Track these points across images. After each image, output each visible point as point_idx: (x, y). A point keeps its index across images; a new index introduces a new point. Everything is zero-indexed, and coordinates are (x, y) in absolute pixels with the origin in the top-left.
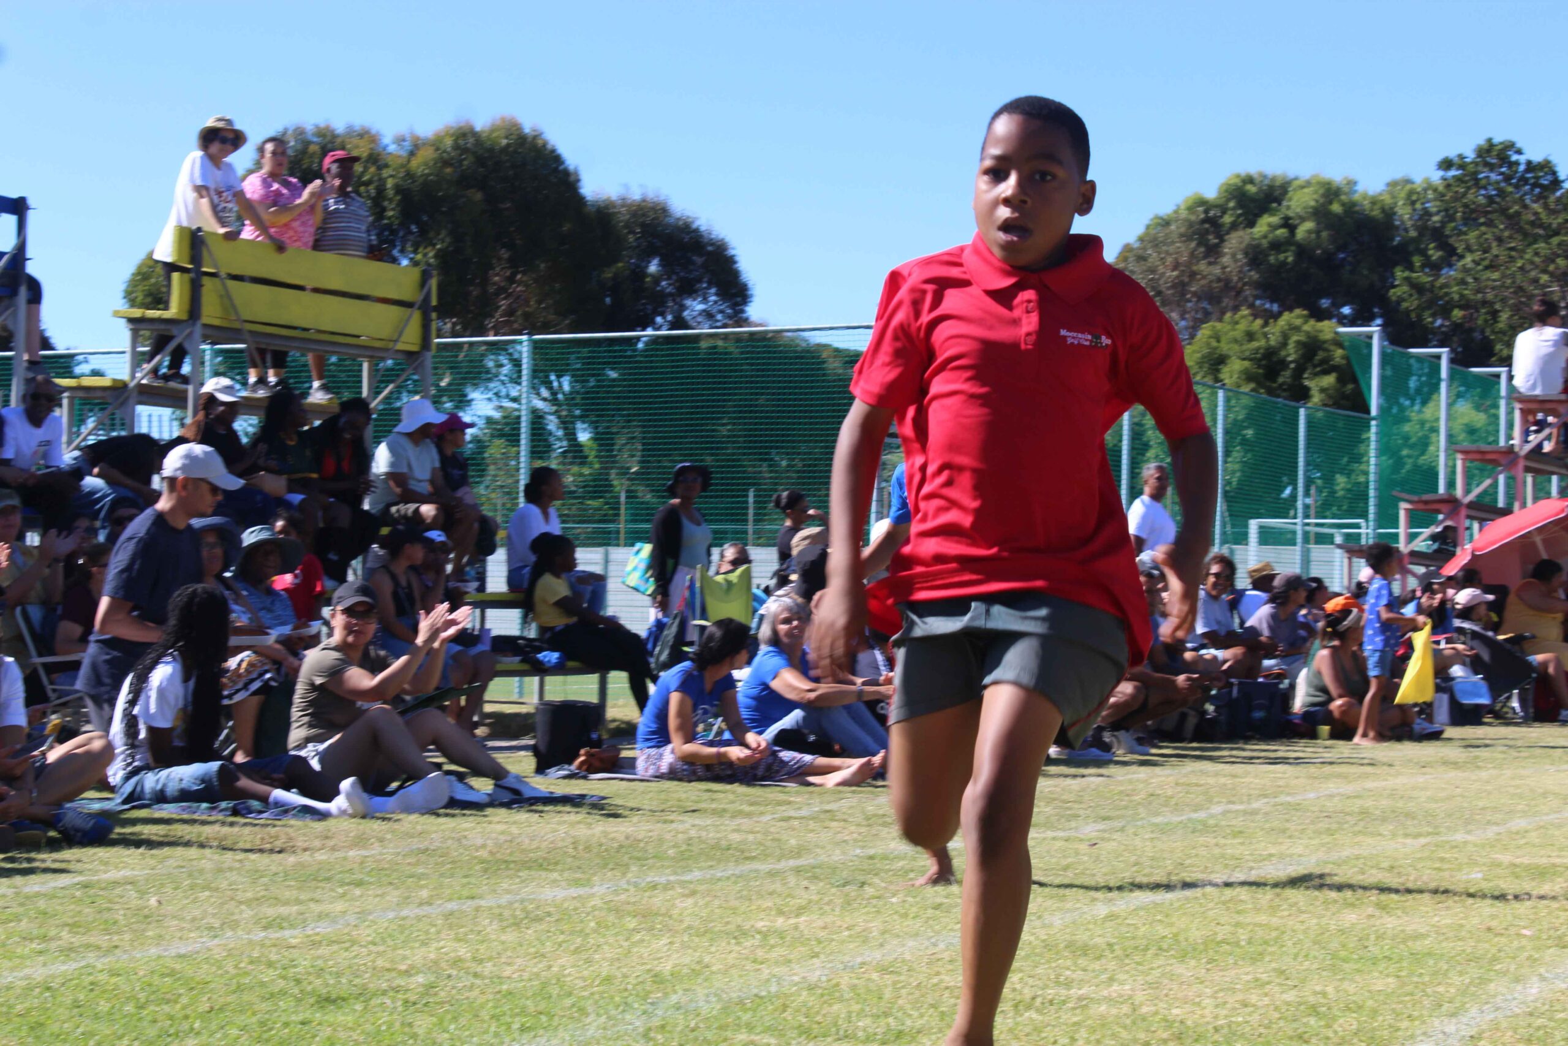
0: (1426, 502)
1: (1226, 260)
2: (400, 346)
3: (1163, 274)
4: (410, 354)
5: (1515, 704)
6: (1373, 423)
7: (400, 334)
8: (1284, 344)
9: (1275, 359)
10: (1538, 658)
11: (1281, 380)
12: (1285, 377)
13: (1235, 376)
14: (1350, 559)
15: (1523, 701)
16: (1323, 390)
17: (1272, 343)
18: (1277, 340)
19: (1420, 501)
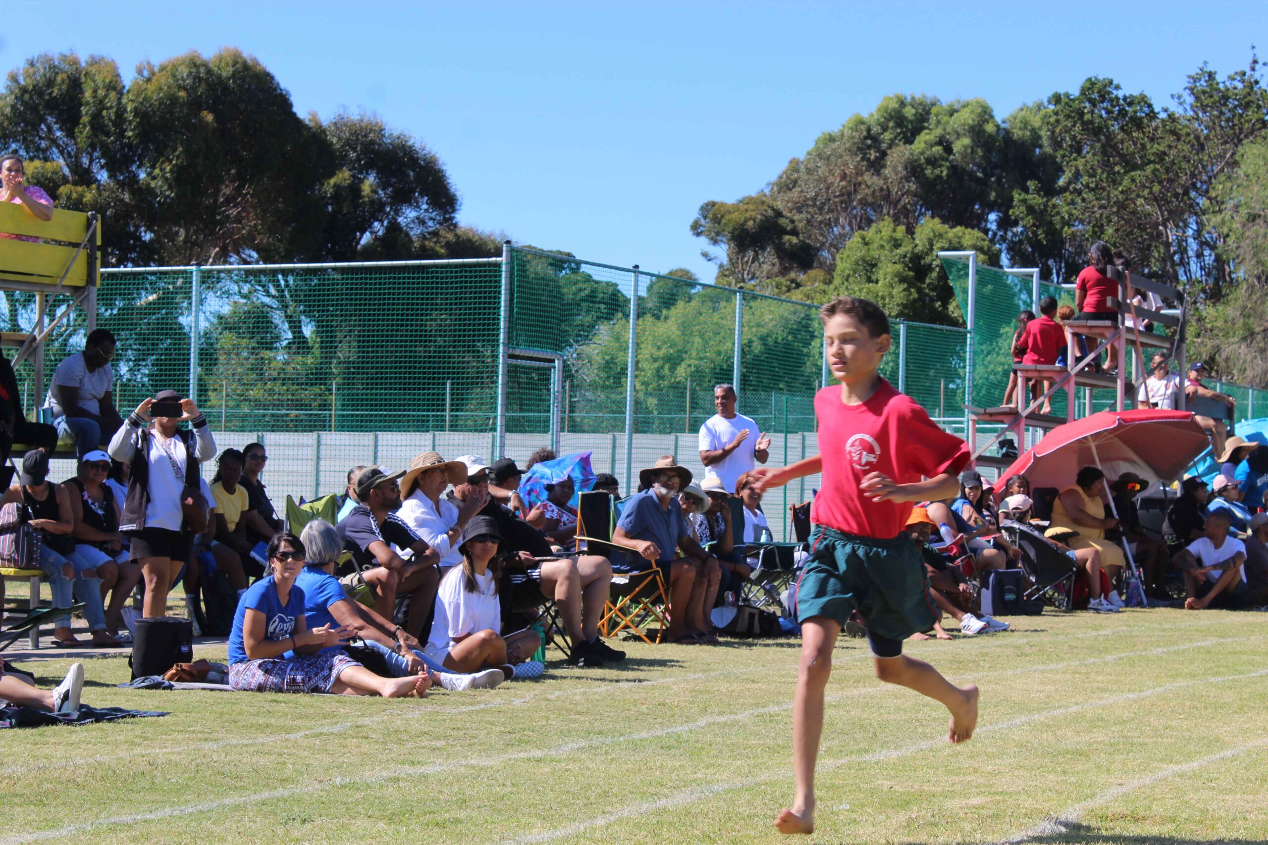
0: (991, 415)
1: (887, 172)
2: (66, 282)
3: (832, 184)
4: (76, 289)
6: (969, 335)
7: (67, 271)
8: (932, 250)
9: (922, 262)
10: (1077, 553)
11: (928, 281)
13: (889, 278)
17: (920, 248)
18: (924, 245)
19: (985, 413)
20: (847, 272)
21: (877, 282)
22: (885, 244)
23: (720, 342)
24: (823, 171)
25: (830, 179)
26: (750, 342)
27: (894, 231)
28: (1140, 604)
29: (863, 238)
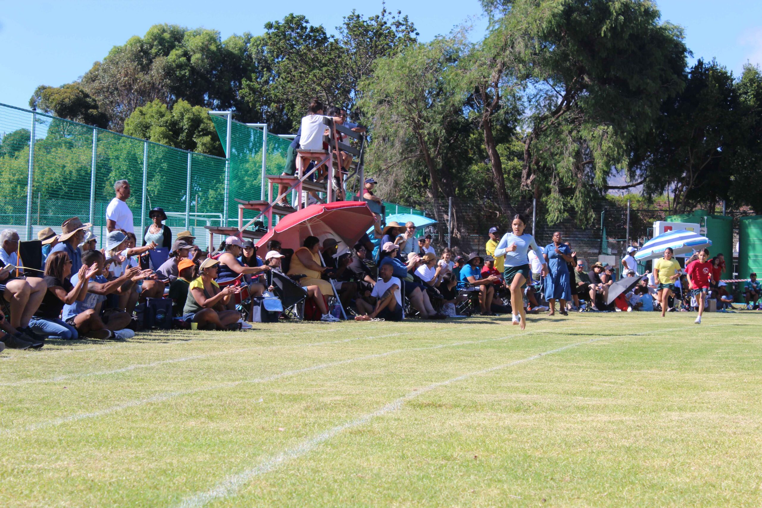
0: (252, 205)
1: (153, 72)
3: (120, 79)
5: (295, 311)
6: (227, 162)
8: (183, 119)
9: (177, 126)
10: (309, 288)
11: (180, 138)
12: (182, 136)
13: (157, 135)
14: (212, 234)
15: (299, 310)
16: (203, 144)
17: (176, 118)
18: (178, 117)
19: (249, 204)
20: (131, 131)
21: (150, 137)
22: (154, 115)
23: (52, 172)
24: (113, 70)
25: (118, 76)
26: (71, 172)
27: (160, 107)
28: (342, 318)
29: (141, 112)
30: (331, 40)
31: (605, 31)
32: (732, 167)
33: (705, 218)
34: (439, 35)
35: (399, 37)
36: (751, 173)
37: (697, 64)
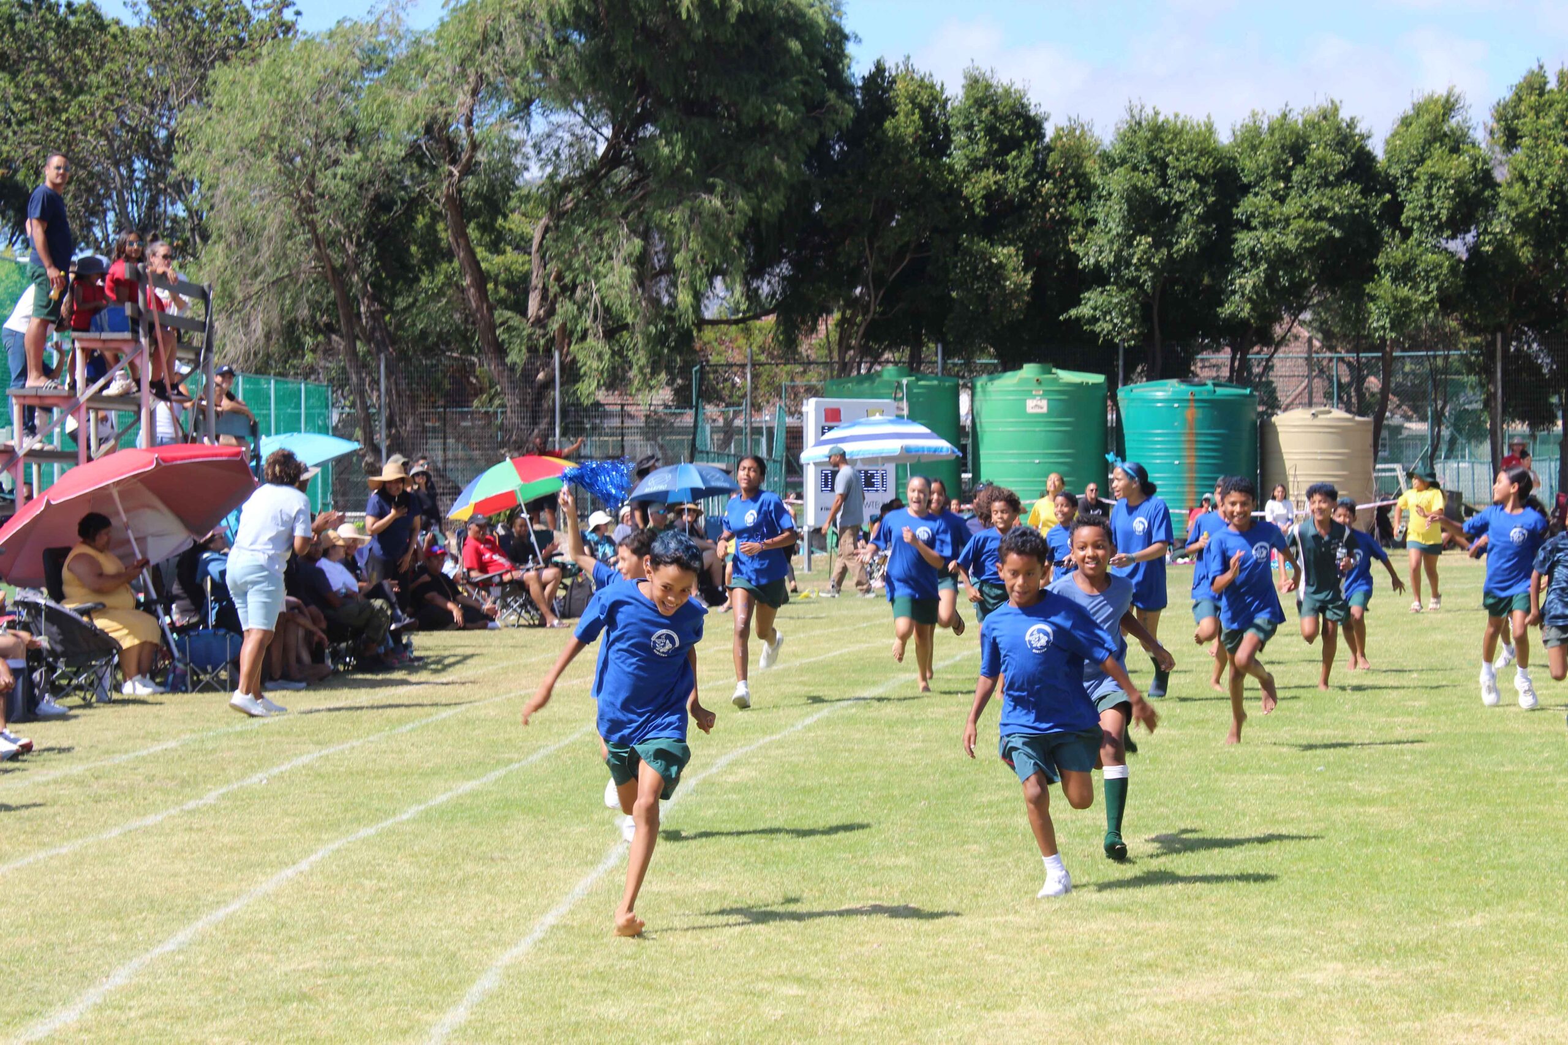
30: (114, 29)
31: (688, 10)
32: (952, 276)
33: (905, 381)
34: (345, 19)
35: (260, 21)
36: (991, 288)
37: (873, 69)
